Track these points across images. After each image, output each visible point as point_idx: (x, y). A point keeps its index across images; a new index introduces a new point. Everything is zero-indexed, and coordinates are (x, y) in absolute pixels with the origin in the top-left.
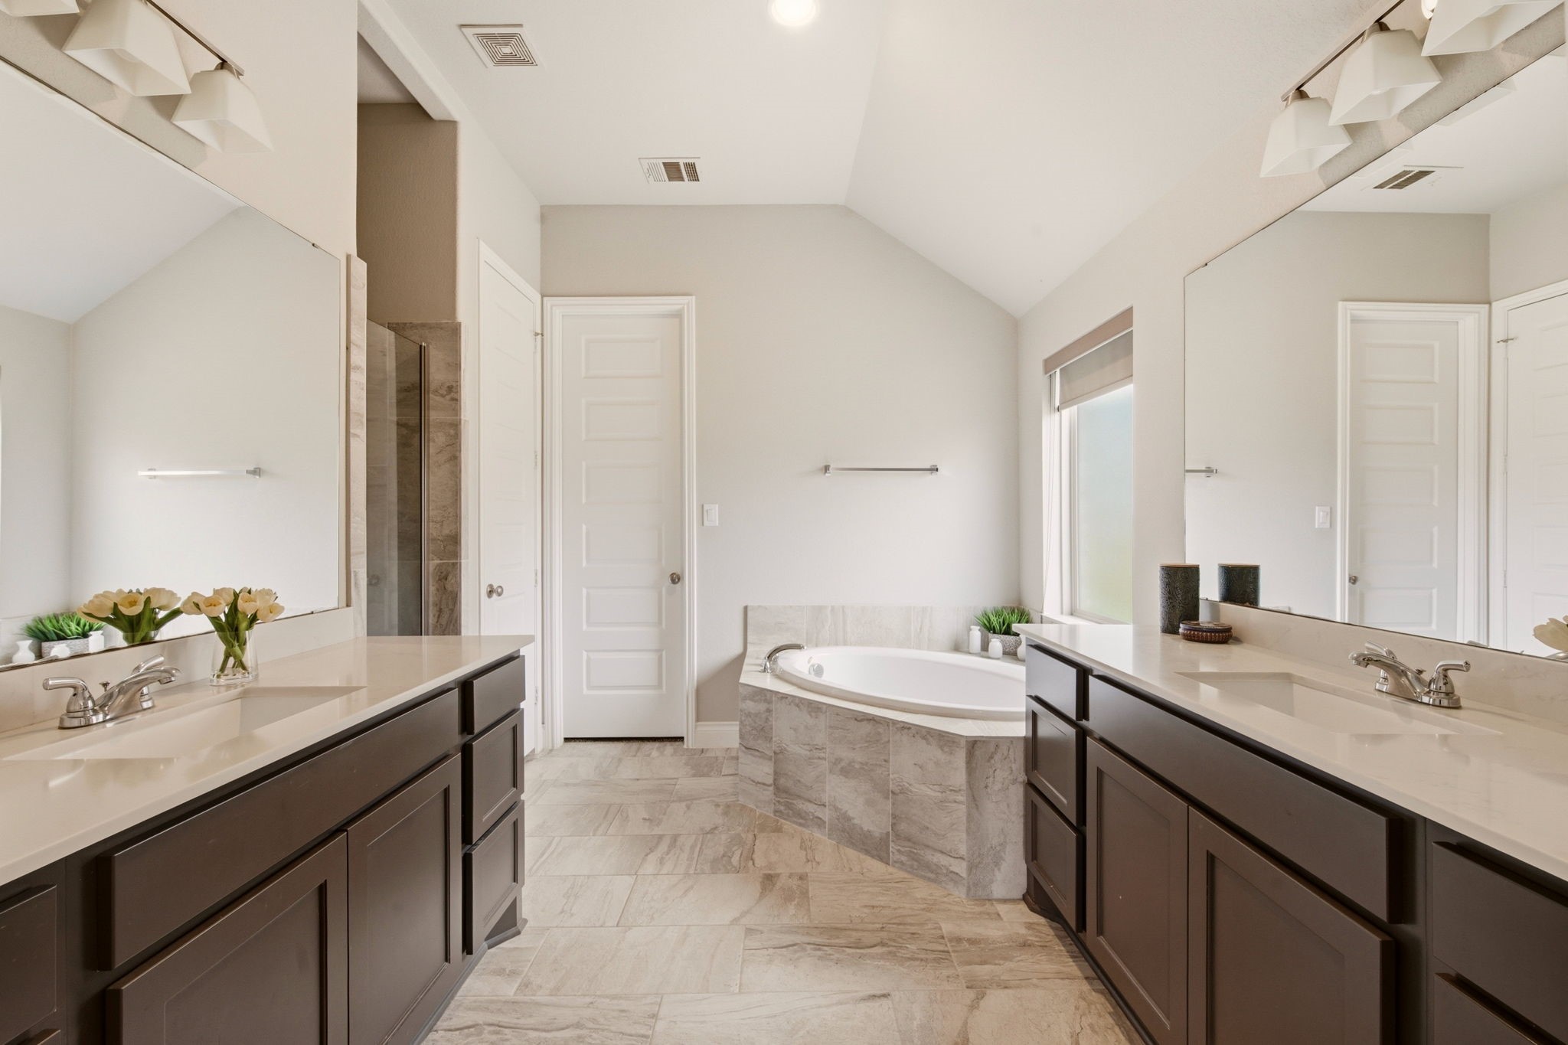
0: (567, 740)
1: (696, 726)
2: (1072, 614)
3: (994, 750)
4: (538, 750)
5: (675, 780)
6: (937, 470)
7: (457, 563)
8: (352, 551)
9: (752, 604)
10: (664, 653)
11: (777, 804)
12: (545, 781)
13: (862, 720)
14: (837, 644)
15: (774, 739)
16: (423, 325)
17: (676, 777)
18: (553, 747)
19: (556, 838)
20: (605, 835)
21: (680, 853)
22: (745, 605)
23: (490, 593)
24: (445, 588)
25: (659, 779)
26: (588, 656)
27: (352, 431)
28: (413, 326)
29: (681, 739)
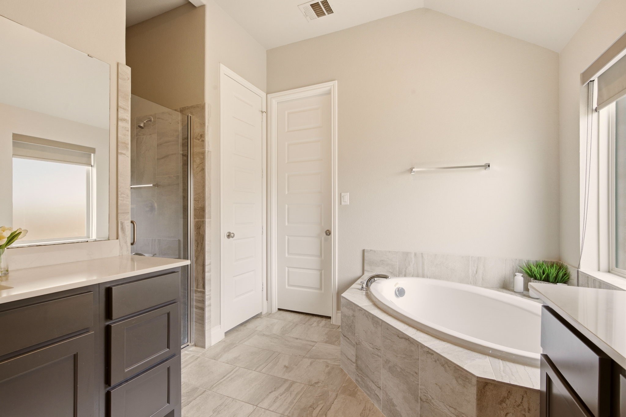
0: (279, 309)
1: (337, 312)
2: (609, 272)
3: (506, 395)
4: (264, 312)
5: (314, 343)
6: (489, 166)
7: (204, 221)
8: (119, 211)
9: (367, 249)
10: (323, 271)
11: (357, 376)
12: (256, 330)
13: (401, 338)
14: (418, 276)
15: (356, 334)
16: (192, 107)
17: (316, 341)
18: (271, 312)
19: (237, 367)
20: (260, 372)
21: (288, 396)
22: (364, 249)
23: (229, 236)
24: (199, 233)
25: (307, 341)
26: (288, 269)
27: (119, 151)
28: (188, 108)
29: (330, 318)
